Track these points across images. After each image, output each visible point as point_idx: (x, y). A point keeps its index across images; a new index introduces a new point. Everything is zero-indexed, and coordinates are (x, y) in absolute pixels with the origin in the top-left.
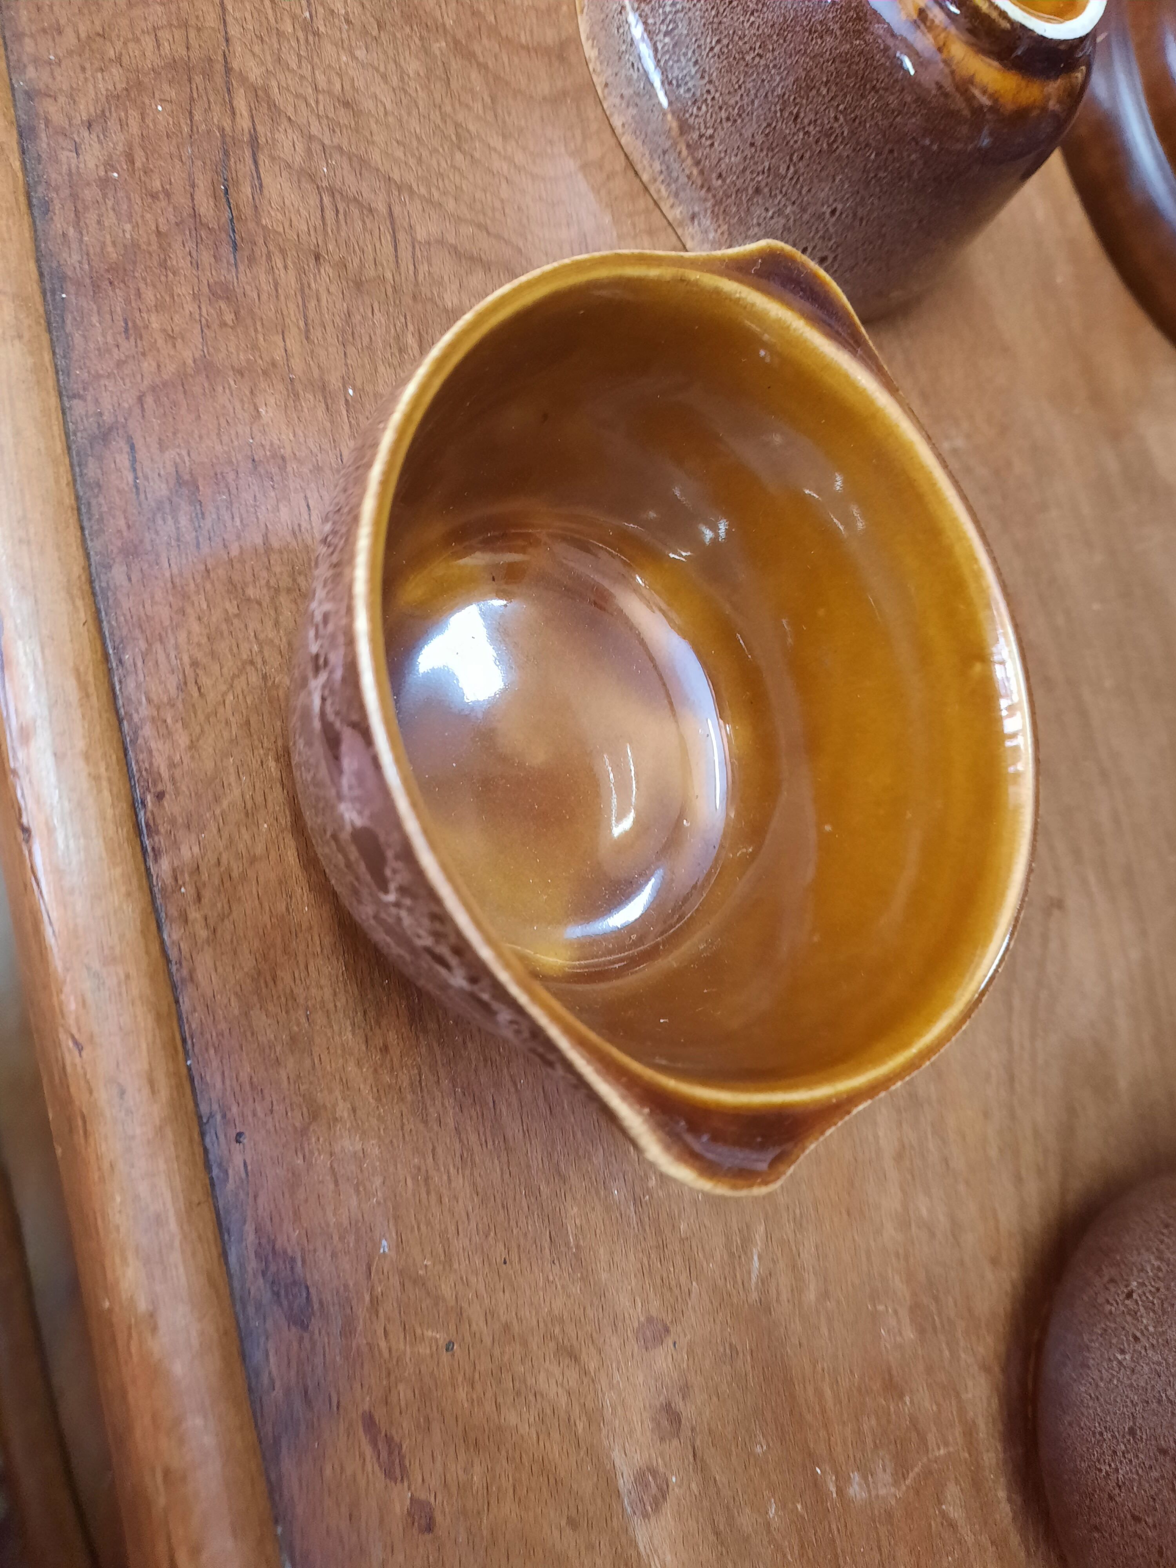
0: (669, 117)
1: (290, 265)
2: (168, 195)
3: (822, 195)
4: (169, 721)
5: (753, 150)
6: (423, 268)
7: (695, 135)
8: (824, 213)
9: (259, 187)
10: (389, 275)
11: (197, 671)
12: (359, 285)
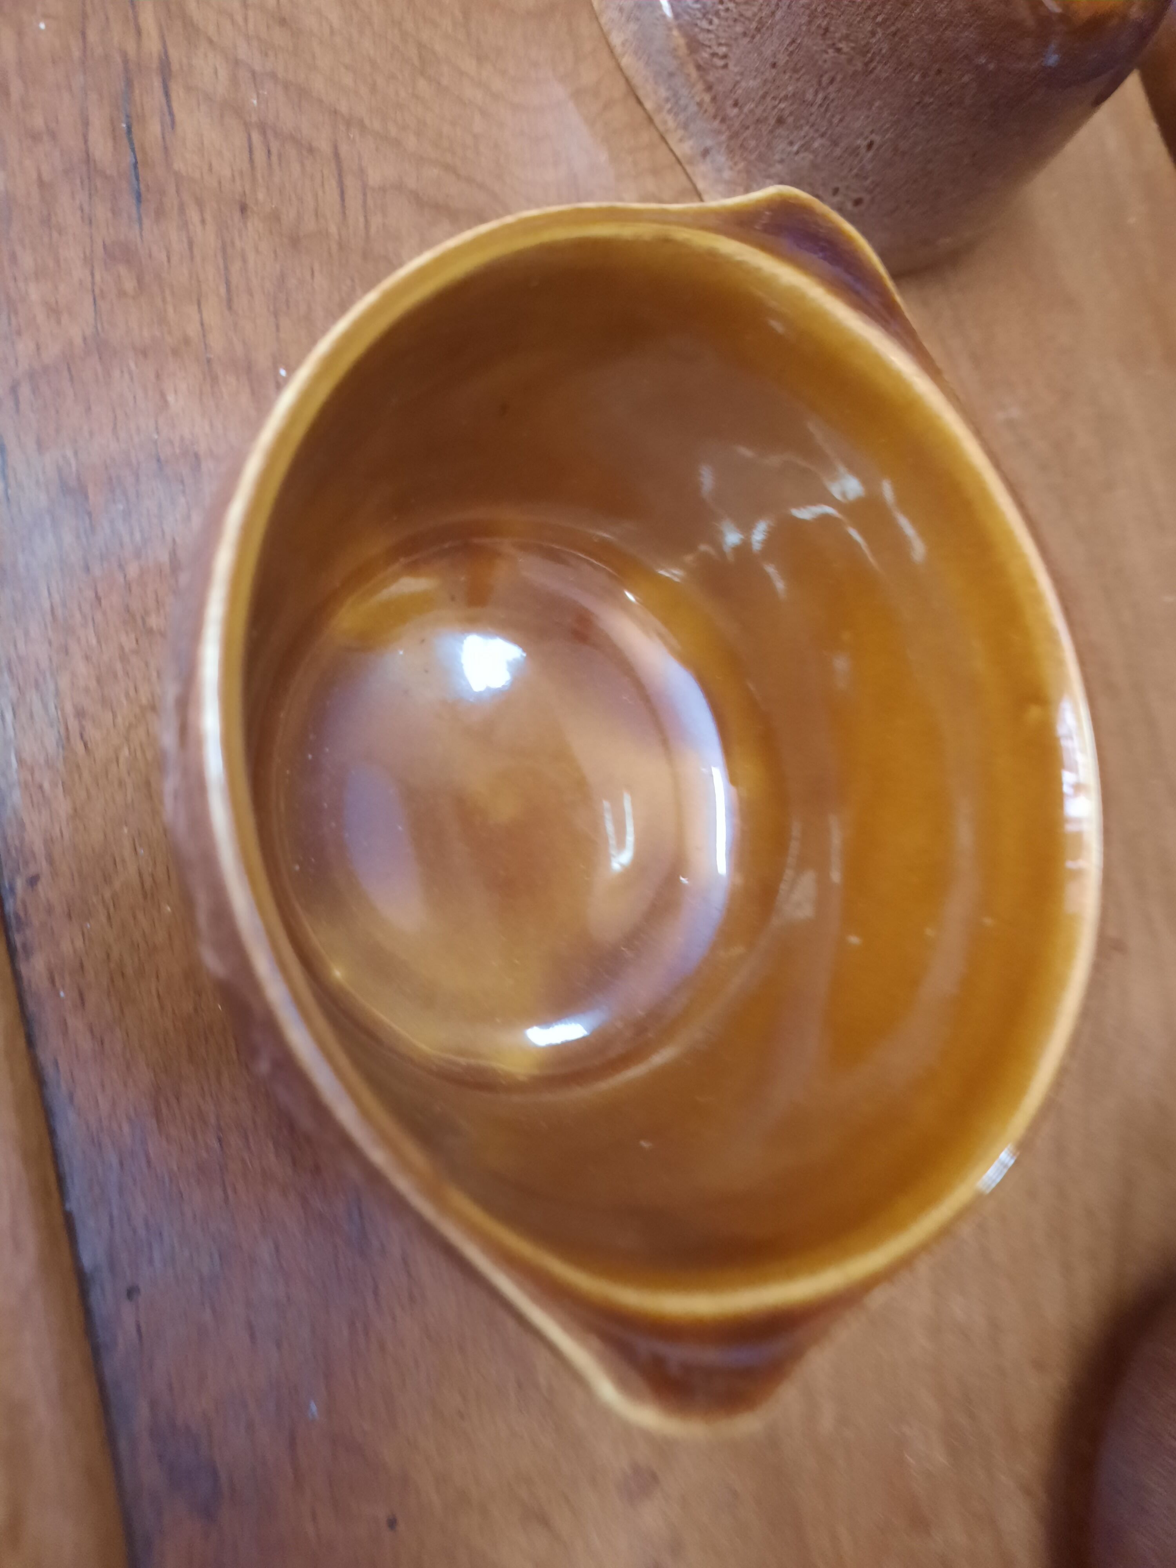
0: (675, 33)
1: (208, 217)
2: (53, 135)
3: (857, 124)
4: (46, 786)
5: (774, 72)
6: (376, 221)
7: (705, 55)
8: (858, 147)
9: (171, 121)
10: (333, 229)
11: (84, 723)
12: (295, 242)
